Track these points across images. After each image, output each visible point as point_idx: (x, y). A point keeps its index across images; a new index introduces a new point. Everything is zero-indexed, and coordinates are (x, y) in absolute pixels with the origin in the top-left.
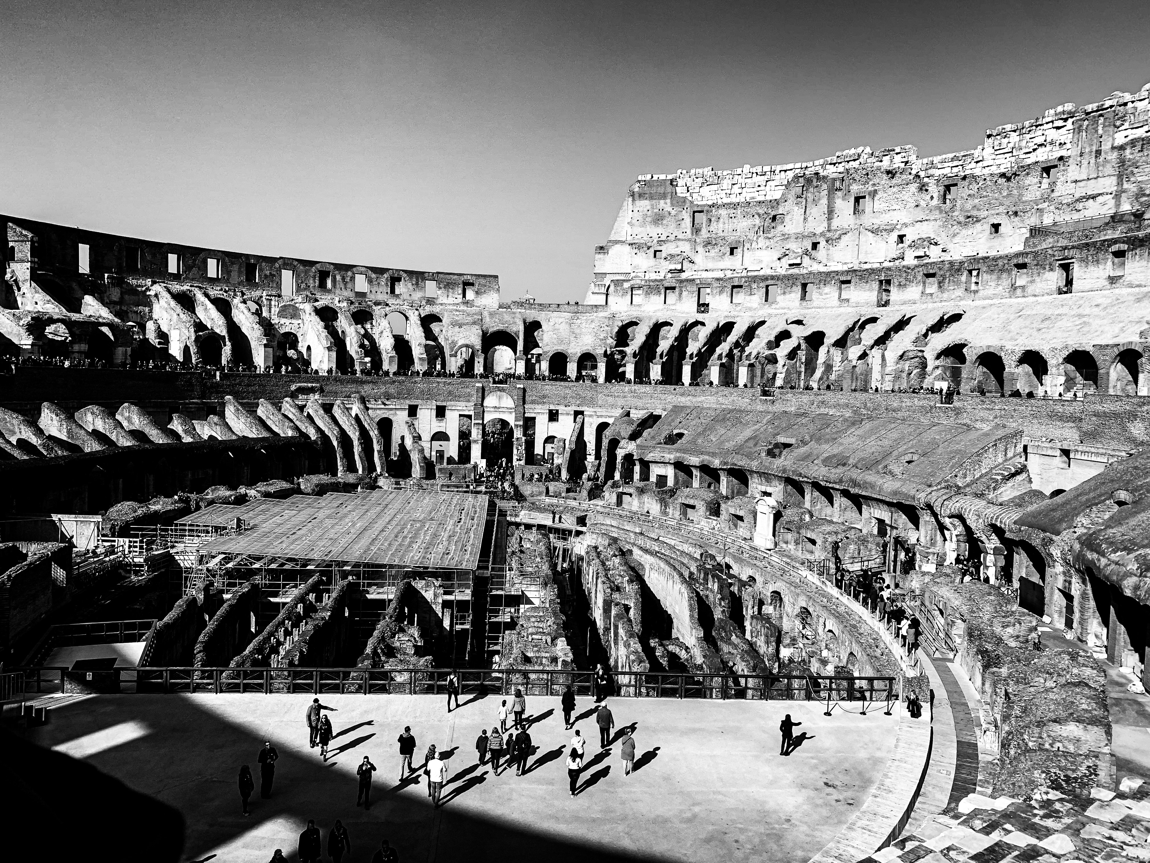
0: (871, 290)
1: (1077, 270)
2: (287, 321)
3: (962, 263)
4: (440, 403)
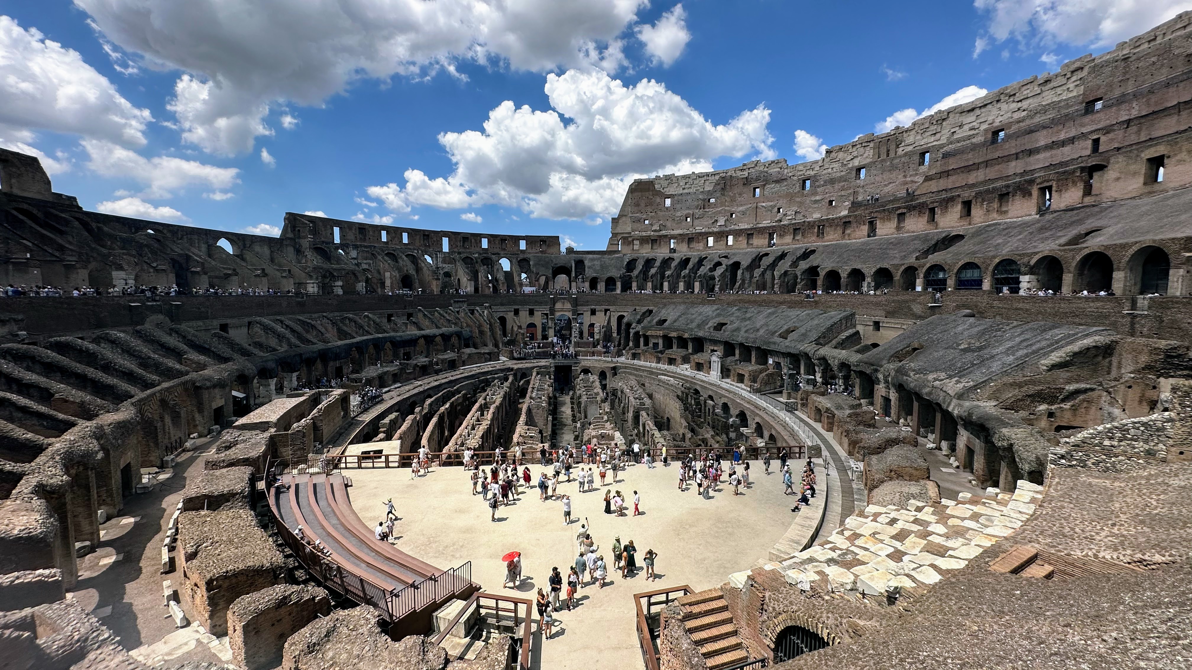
0: (765, 238)
1: (879, 224)
2: (447, 266)
3: (815, 222)
4: (531, 307)
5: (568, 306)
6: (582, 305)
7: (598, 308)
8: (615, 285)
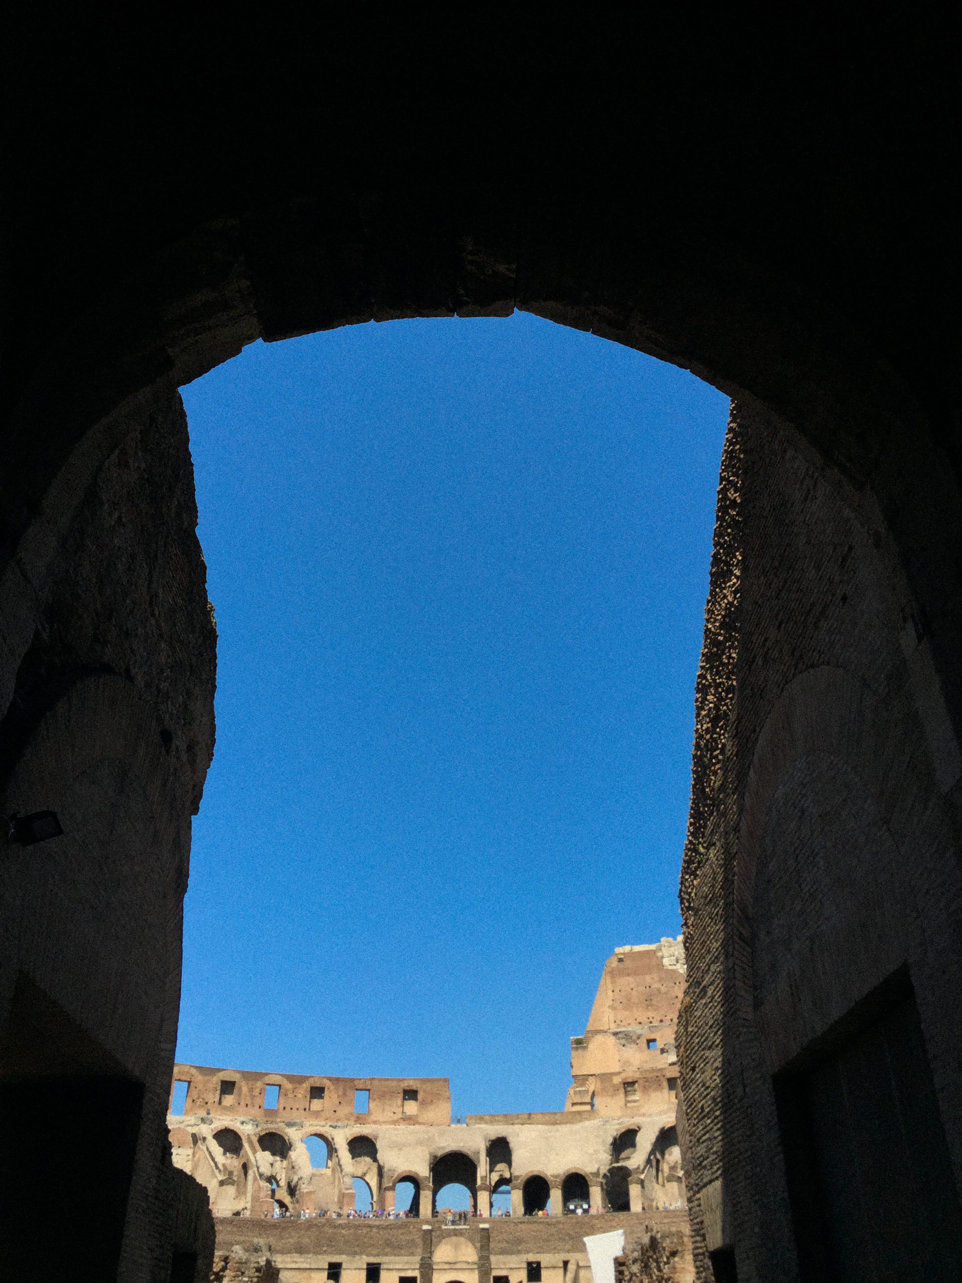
4: (373, 1260)
5: (469, 1253)
6: (503, 1252)
7: (545, 1259)
8: (585, 1196)
